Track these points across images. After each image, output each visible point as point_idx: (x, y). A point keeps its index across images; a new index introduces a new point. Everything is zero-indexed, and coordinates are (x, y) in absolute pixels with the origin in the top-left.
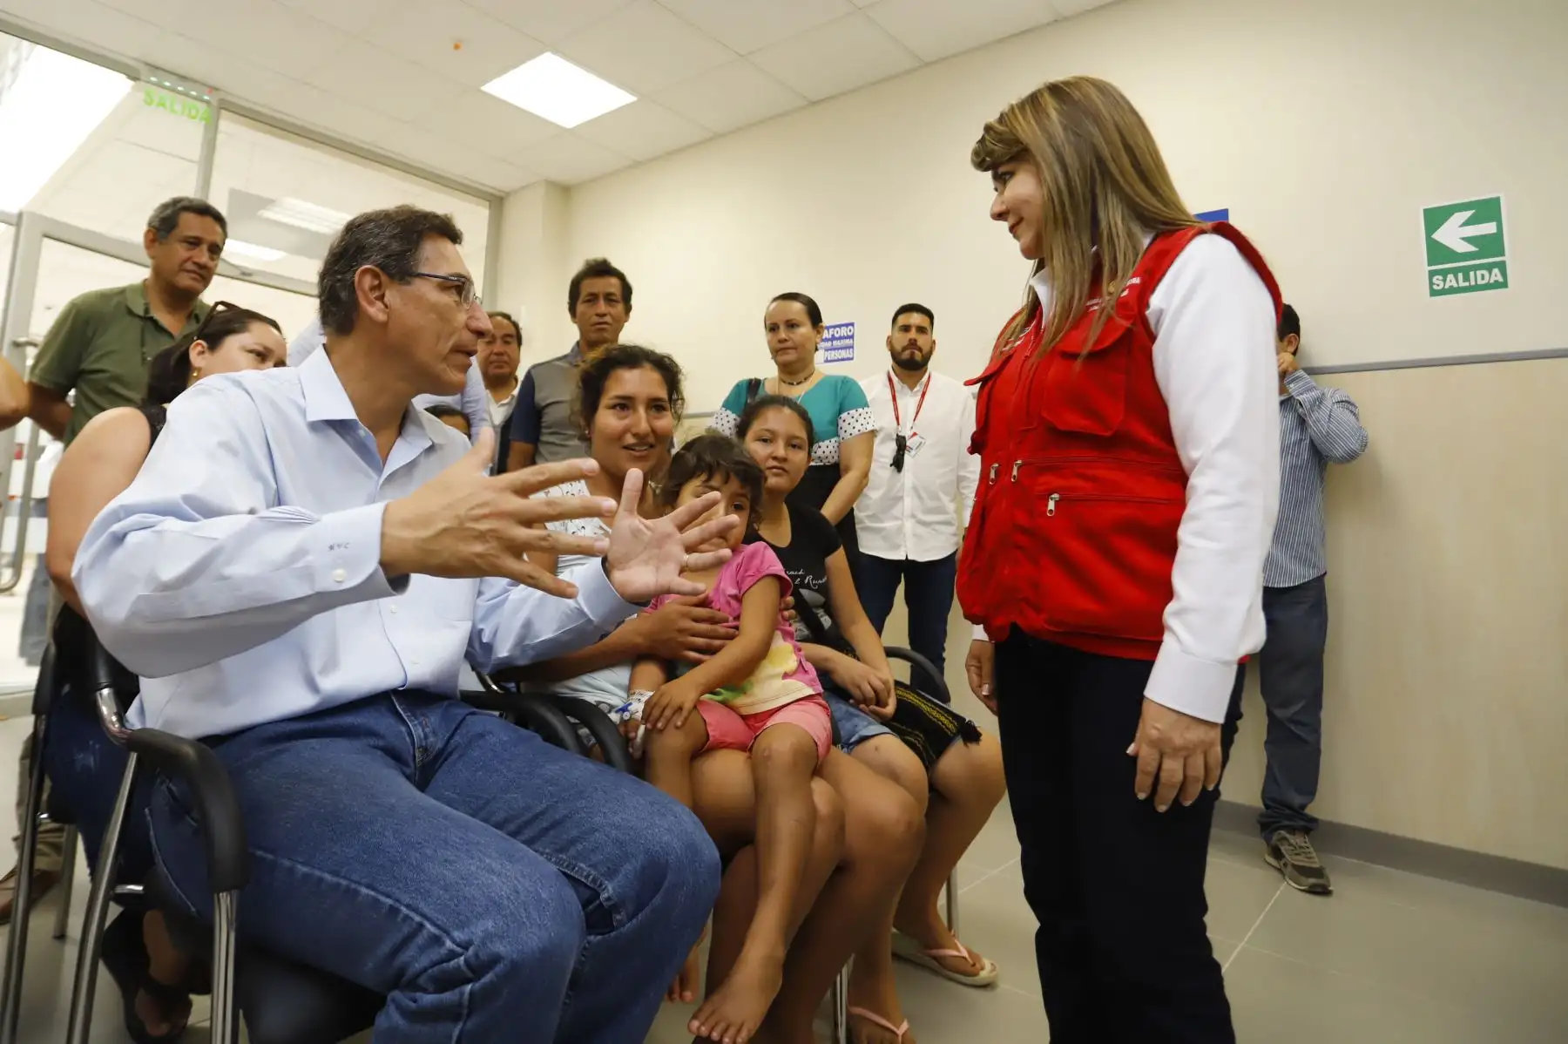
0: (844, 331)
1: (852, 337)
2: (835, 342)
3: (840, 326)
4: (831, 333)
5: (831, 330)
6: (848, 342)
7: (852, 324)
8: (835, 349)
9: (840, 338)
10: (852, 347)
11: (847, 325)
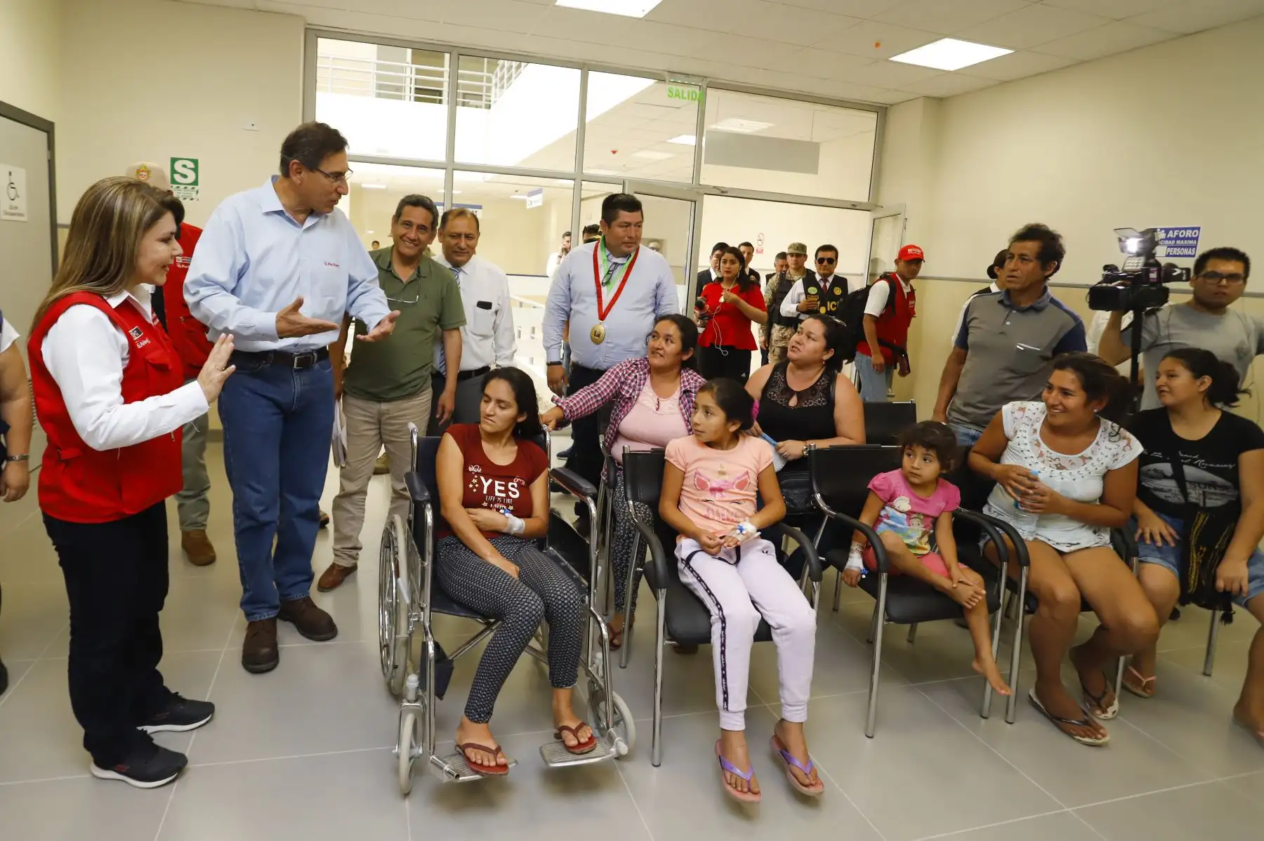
0: (1189, 233)
1: (1197, 239)
2: (1178, 242)
3: (1186, 229)
4: (1176, 233)
5: (1176, 232)
6: (1191, 242)
7: (1198, 229)
8: (1177, 247)
9: (1184, 239)
10: (1195, 247)
11: (1193, 229)
